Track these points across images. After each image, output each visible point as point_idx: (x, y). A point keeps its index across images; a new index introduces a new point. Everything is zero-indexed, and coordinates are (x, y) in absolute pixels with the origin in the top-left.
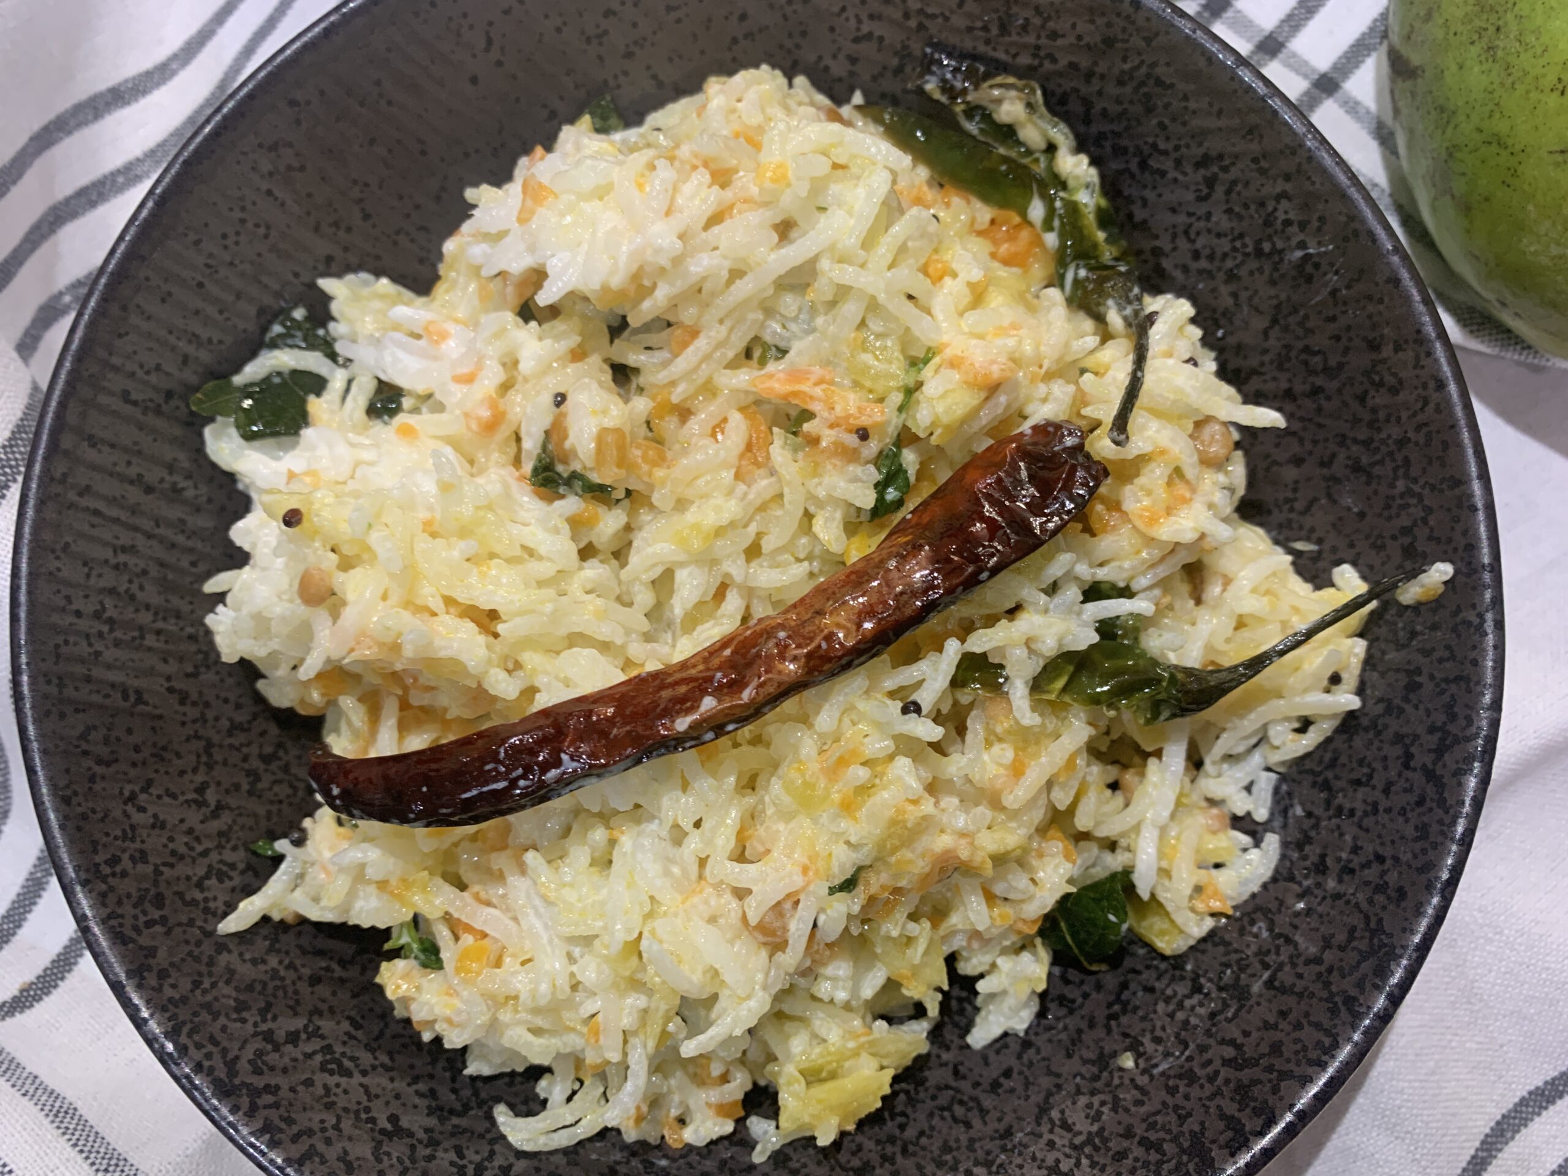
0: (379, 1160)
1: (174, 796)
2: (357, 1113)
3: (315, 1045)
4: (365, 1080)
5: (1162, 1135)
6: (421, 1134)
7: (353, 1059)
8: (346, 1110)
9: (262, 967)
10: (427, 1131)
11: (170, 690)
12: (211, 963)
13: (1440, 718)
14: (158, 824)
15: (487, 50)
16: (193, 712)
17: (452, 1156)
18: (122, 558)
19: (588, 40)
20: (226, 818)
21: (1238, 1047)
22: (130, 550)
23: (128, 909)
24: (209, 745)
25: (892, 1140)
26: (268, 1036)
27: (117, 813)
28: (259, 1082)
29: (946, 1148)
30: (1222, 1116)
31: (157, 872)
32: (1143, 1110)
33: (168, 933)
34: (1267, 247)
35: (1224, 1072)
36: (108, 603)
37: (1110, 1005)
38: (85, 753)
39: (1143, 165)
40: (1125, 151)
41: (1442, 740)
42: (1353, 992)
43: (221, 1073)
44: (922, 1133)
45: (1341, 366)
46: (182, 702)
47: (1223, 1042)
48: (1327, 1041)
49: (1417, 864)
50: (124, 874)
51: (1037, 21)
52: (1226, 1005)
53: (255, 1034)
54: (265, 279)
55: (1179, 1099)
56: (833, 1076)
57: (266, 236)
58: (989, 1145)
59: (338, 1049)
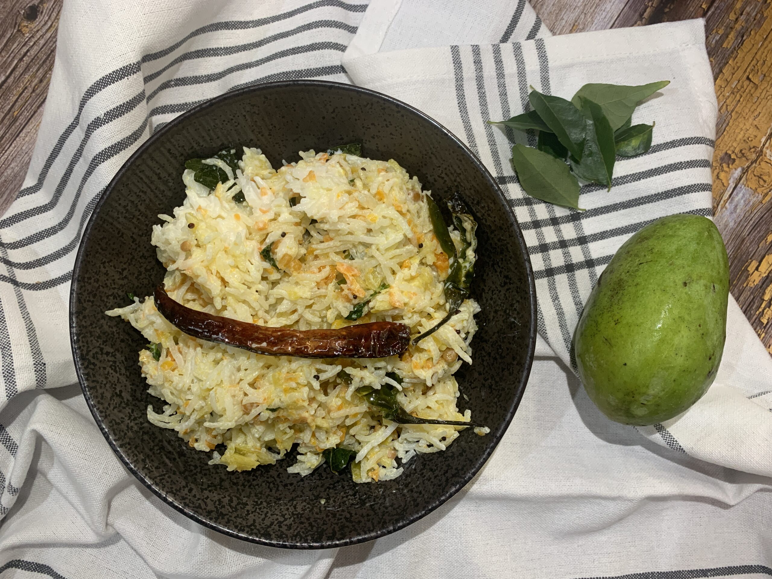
0: (111, 400)
1: (115, 268)
2: (112, 384)
3: (112, 359)
4: (120, 377)
5: (316, 525)
6: (125, 400)
7: (120, 369)
8: (110, 381)
9: (111, 329)
10: (128, 400)
11: (132, 237)
12: (98, 321)
13: (460, 467)
14: (106, 274)
15: (332, 113)
16: (134, 246)
17: (130, 411)
18: (141, 194)
19: (363, 127)
20: (126, 281)
21: (351, 516)
22: (145, 193)
23: (85, 294)
24: (133, 258)
25: (249, 481)
26: (102, 349)
27: (98, 265)
28: (92, 361)
29: (261, 493)
30: (334, 530)
31: (99, 287)
32: (316, 516)
33: (92, 306)
34: (508, 311)
35: (343, 520)
36: (130, 204)
37: (331, 484)
38: (99, 244)
39: (493, 265)
40: (491, 258)
41: (456, 473)
42: (387, 521)
43: (84, 353)
44: (258, 485)
45: (504, 357)
46: (133, 242)
47: (349, 513)
48: (372, 528)
49: (426, 500)
50: (90, 284)
51: (487, 208)
52: (357, 504)
53: (99, 347)
54: (229, 137)
55: (327, 519)
56: (244, 455)
57: (236, 126)
58: (272, 499)
59: (118, 364)
